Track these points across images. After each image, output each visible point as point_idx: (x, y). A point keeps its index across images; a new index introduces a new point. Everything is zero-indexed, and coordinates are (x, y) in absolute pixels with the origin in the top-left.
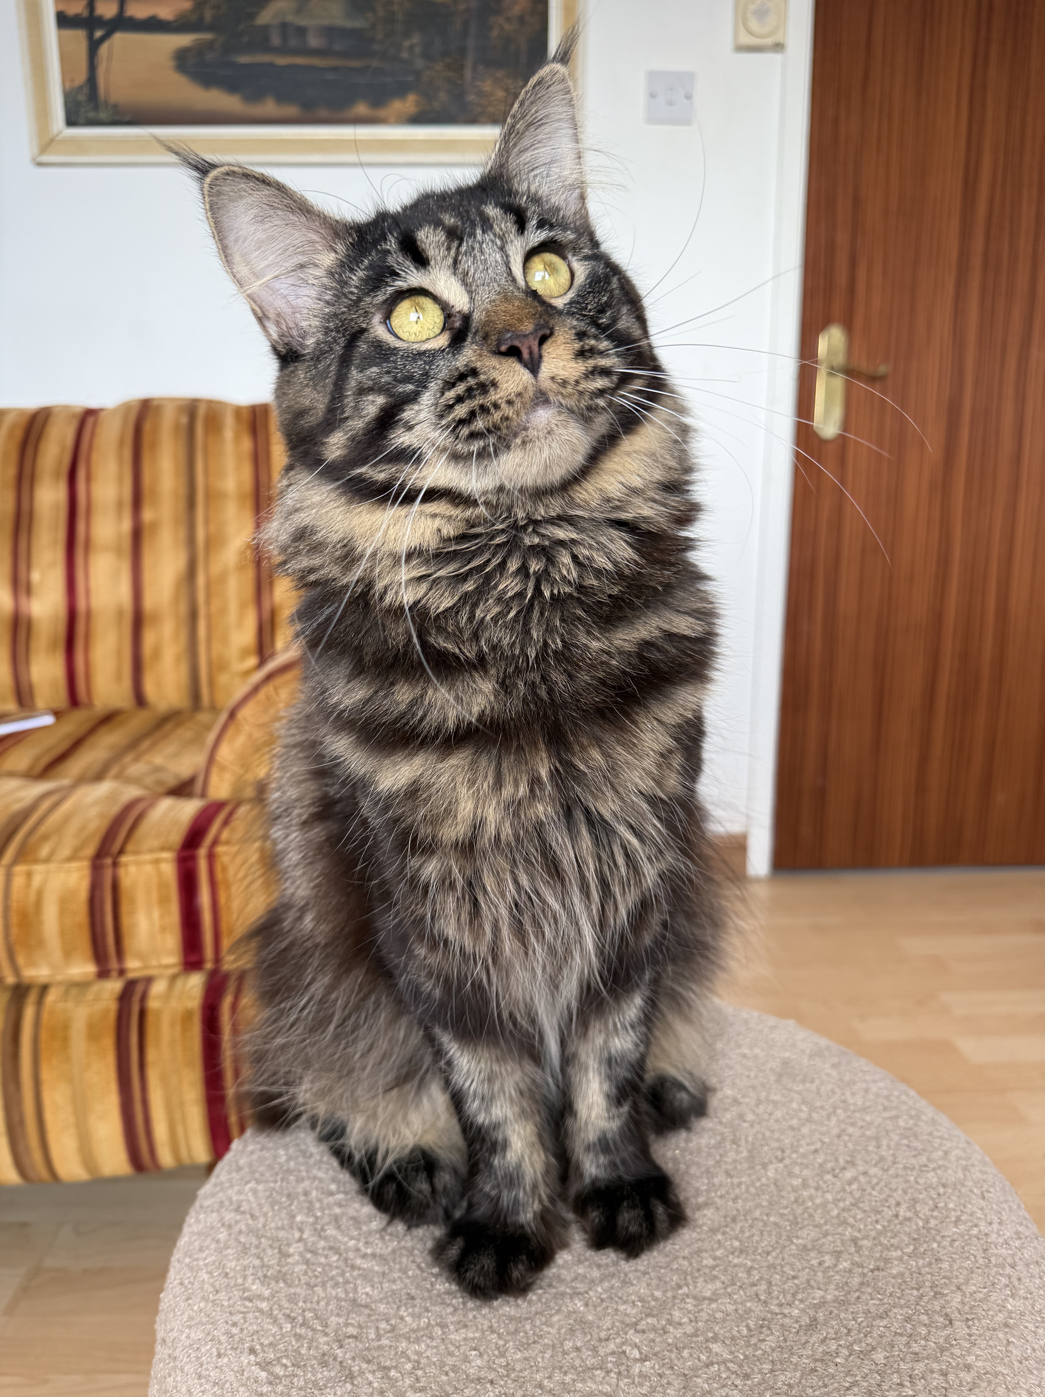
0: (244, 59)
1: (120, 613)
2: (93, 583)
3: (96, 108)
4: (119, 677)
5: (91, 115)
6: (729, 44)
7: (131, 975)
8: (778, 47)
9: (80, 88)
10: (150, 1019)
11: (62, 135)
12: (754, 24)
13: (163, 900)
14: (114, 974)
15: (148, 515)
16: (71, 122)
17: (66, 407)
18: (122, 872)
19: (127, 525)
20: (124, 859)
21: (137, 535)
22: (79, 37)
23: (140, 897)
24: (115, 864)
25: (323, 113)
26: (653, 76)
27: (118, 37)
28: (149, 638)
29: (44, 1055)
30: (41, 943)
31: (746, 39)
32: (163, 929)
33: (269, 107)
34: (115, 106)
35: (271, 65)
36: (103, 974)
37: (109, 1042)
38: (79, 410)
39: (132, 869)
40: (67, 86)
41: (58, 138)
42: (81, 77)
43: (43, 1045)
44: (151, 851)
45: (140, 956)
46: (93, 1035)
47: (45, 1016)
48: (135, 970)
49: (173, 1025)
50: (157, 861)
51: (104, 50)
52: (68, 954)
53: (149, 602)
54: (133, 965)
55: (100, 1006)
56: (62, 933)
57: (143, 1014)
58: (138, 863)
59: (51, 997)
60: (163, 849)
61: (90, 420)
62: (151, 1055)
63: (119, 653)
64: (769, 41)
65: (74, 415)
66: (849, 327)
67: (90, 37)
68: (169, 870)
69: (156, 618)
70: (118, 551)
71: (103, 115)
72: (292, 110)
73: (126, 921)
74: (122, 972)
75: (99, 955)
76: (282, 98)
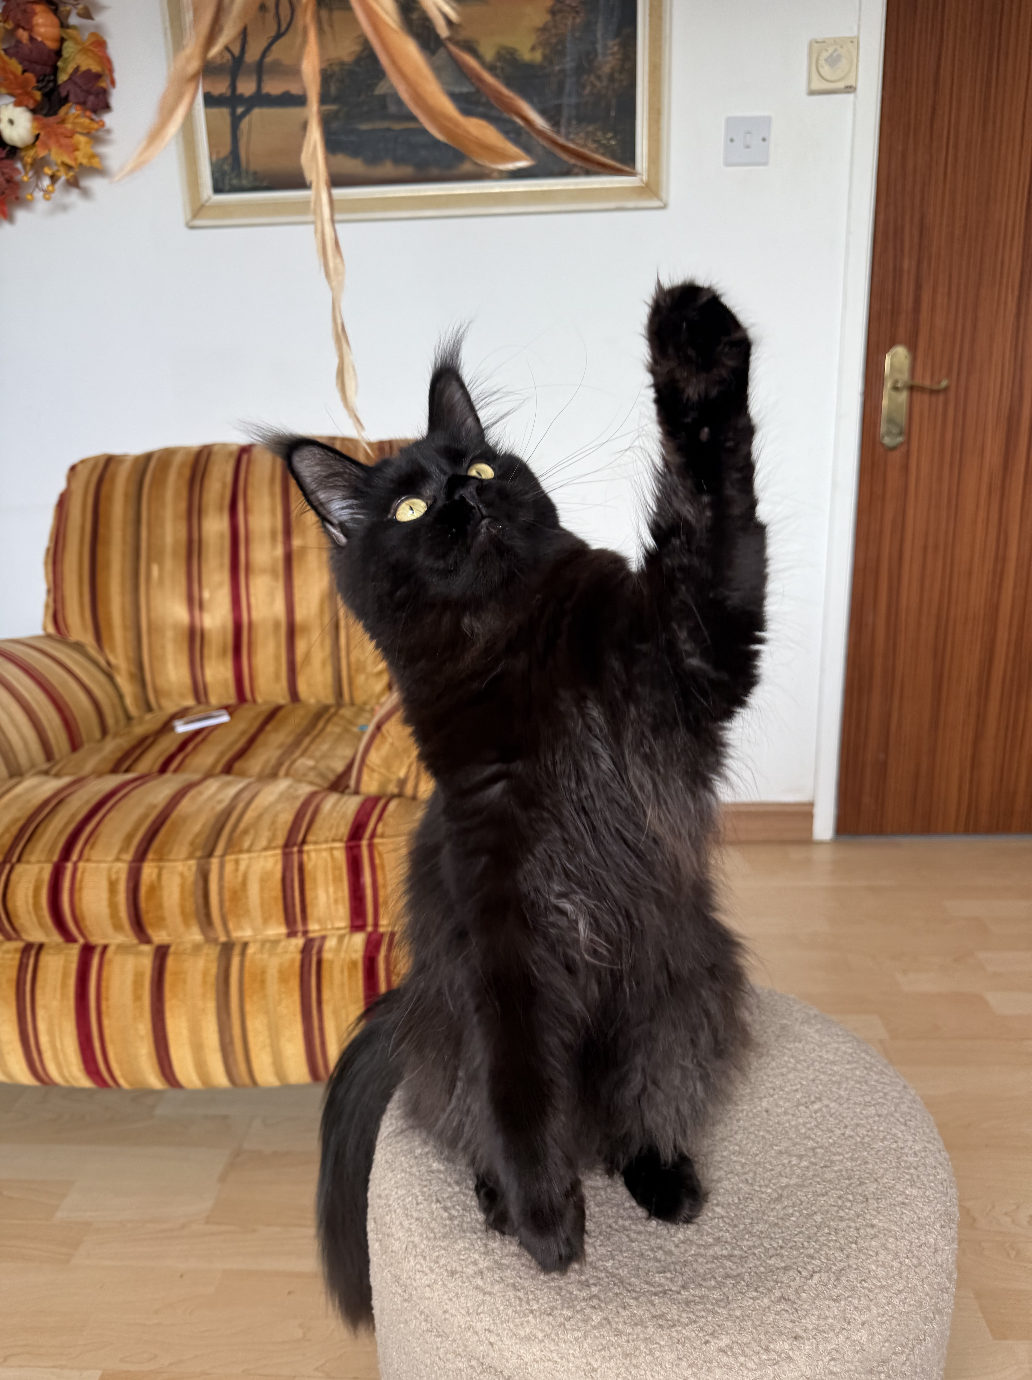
0: (364, 127)
1: (277, 625)
2: (253, 600)
3: (239, 176)
4: (277, 678)
5: (235, 182)
6: (803, 87)
7: (311, 935)
8: (850, 89)
9: (225, 159)
10: (325, 966)
11: (211, 201)
12: (826, 70)
13: (337, 880)
14: (300, 934)
15: (297, 542)
16: (218, 189)
17: (224, 445)
18: (305, 857)
19: (279, 551)
20: (306, 848)
21: (288, 559)
22: (223, 113)
23: (320, 877)
24: (301, 852)
25: (435, 171)
26: (731, 122)
27: (257, 112)
28: (301, 646)
29: (247, 993)
30: (247, 912)
31: (818, 84)
32: (336, 901)
33: (388, 169)
34: (255, 173)
35: (389, 130)
36: (292, 934)
37: (295, 984)
38: (235, 449)
39: (313, 855)
40: (214, 158)
41: (207, 204)
42: (226, 149)
43: (246, 986)
44: (326, 841)
45: (319, 921)
46: (283, 978)
47: (247, 964)
48: (314, 931)
49: (342, 972)
50: (332, 849)
51: (244, 124)
52: (266, 920)
53: (300, 615)
54: (314, 927)
55: (288, 957)
56: (262, 905)
57: (319, 962)
58: (316, 850)
59: (251, 950)
60: (334, 840)
61: (245, 458)
62: (326, 994)
63: (277, 658)
64: (841, 85)
65: (230, 454)
66: (913, 348)
67: (233, 114)
68: (341, 855)
69: (306, 629)
70: (274, 572)
71: (245, 182)
72: (408, 170)
73: (309, 895)
74: (305, 933)
75: (289, 921)
76: (397, 161)
